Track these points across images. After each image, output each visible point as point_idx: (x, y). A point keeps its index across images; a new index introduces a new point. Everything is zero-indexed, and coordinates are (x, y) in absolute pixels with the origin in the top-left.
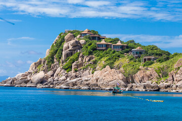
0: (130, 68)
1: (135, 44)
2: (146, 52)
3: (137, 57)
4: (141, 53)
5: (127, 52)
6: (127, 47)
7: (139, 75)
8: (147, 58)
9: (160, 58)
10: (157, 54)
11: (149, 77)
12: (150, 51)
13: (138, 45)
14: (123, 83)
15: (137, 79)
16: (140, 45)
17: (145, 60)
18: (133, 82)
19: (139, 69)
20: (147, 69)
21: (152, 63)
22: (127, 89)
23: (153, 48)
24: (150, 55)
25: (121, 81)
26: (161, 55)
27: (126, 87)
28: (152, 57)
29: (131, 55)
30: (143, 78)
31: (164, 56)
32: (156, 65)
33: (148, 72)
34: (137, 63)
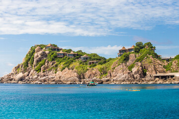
0: (80, 69)
1: (83, 53)
2: (90, 58)
3: (84, 62)
4: (87, 59)
5: (78, 58)
6: (78, 55)
7: (88, 74)
8: (91, 62)
9: (100, 62)
10: (97, 59)
11: (94, 75)
12: (93, 57)
13: (85, 53)
14: (77, 79)
15: (86, 76)
16: (86, 54)
17: (90, 63)
18: (84, 78)
19: (88, 70)
20: (93, 69)
21: (95, 65)
22: (82, 83)
23: (95, 55)
24: (93, 60)
25: (76, 78)
26: (100, 60)
27: (81, 81)
28: (95, 61)
29: (80, 60)
30: (91, 75)
31: (102, 61)
32: (99, 67)
33: (94, 72)
34: (85, 65)
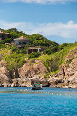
0: (13, 60)
1: (18, 33)
2: (31, 42)
3: (20, 48)
4: (25, 43)
5: (9, 42)
6: (9, 36)
7: (24, 69)
8: (32, 48)
9: (47, 49)
10: (43, 45)
11: (36, 71)
12: (35, 41)
13: (22, 34)
14: (6, 78)
15: (22, 74)
16: (24, 34)
17: (30, 51)
18: (18, 76)
19: (25, 62)
20: (34, 62)
21: (38, 55)
22: (13, 85)
23: (39, 37)
24: (35, 45)
25: (4, 76)
26: (47, 45)
27: (11, 82)
28: (39, 48)
29: (13, 45)
30: (29, 71)
31: (52, 47)
32: (44, 57)
33: (35, 66)
34: (20, 54)
